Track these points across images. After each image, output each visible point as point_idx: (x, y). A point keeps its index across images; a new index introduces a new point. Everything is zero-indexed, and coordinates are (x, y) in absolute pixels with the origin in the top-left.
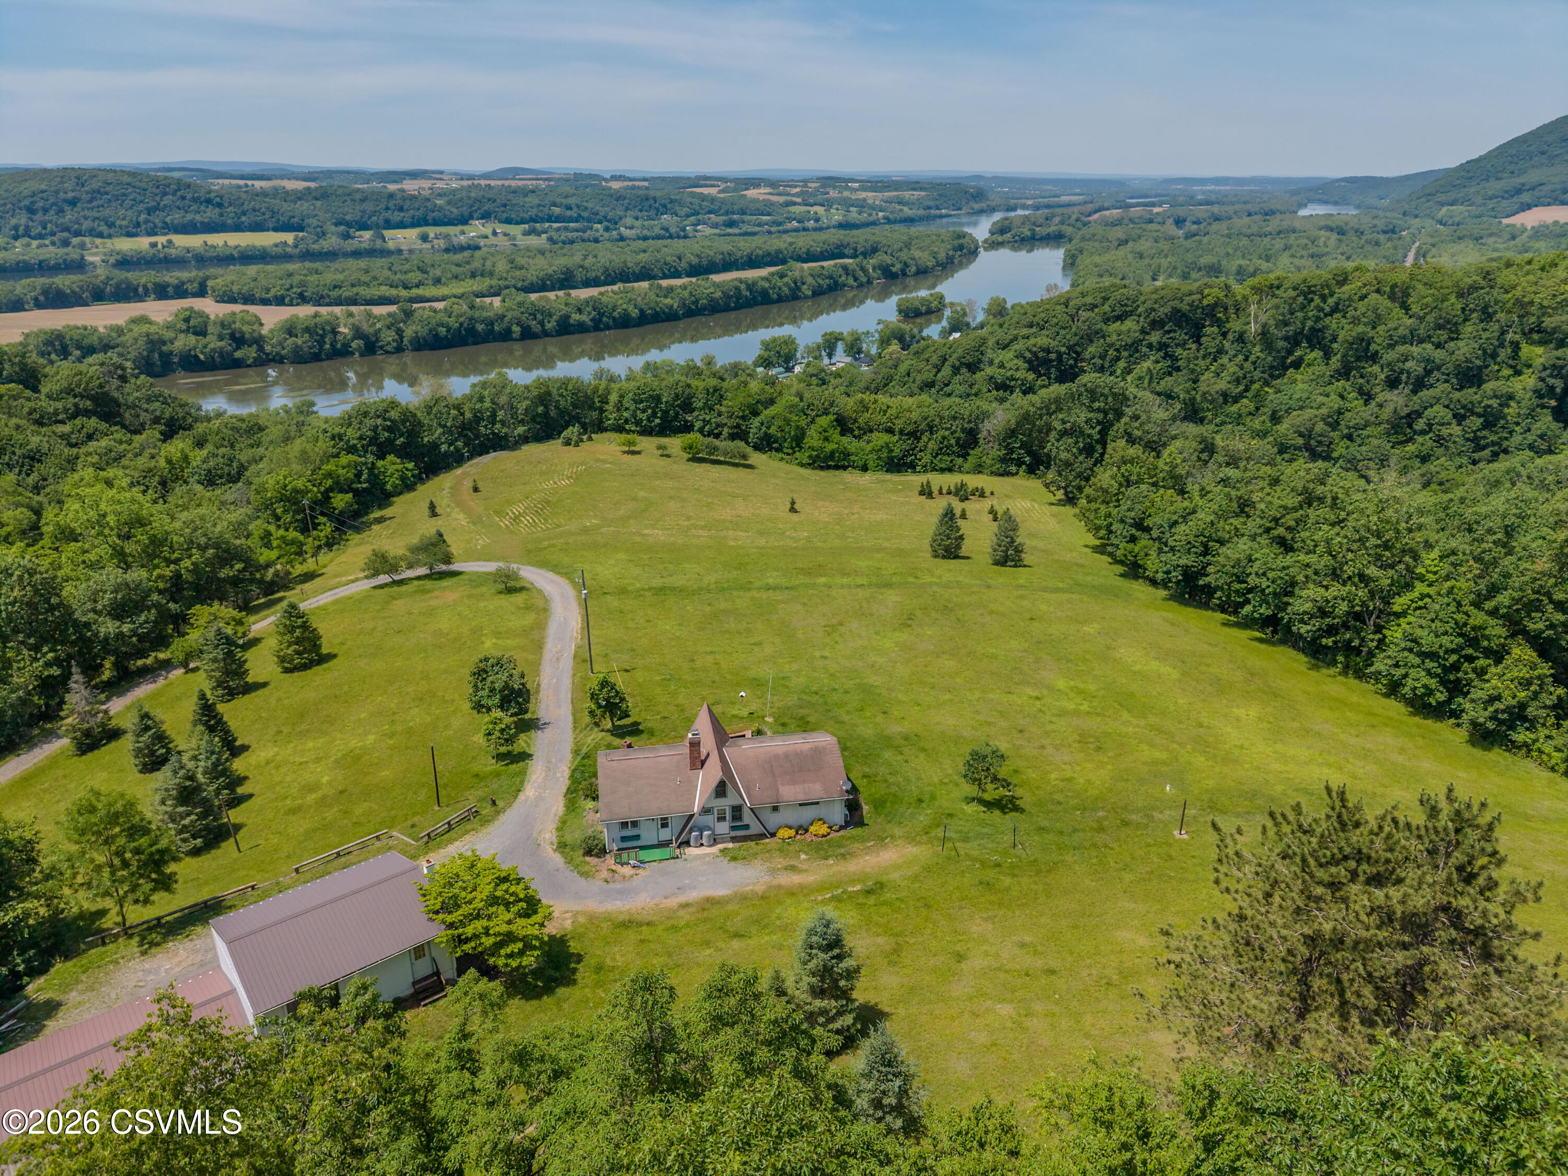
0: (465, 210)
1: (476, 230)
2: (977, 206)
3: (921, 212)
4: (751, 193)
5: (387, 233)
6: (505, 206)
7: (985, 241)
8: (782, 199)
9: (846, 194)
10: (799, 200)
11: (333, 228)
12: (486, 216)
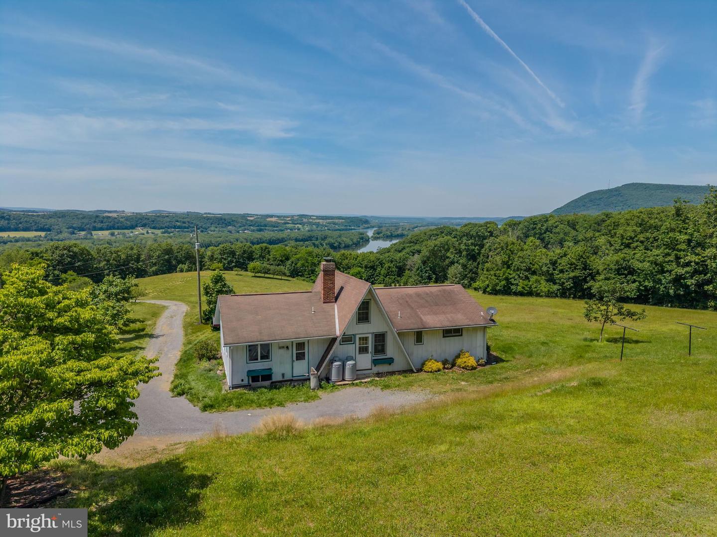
0: (134, 223)
1: (138, 231)
2: (366, 226)
3: (343, 227)
4: (269, 219)
5: (94, 233)
6: (153, 221)
7: (372, 237)
8: (283, 222)
9: (311, 220)
10: (290, 222)
11: (66, 230)
12: (144, 226)
